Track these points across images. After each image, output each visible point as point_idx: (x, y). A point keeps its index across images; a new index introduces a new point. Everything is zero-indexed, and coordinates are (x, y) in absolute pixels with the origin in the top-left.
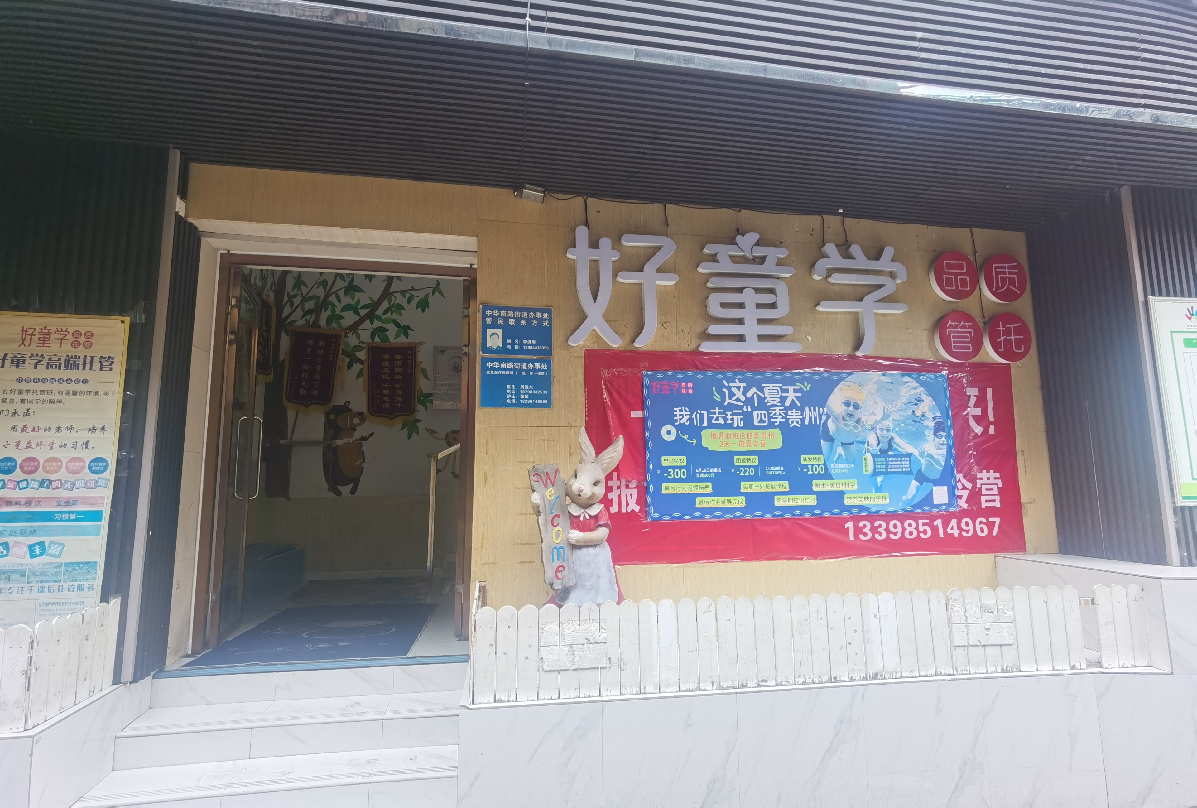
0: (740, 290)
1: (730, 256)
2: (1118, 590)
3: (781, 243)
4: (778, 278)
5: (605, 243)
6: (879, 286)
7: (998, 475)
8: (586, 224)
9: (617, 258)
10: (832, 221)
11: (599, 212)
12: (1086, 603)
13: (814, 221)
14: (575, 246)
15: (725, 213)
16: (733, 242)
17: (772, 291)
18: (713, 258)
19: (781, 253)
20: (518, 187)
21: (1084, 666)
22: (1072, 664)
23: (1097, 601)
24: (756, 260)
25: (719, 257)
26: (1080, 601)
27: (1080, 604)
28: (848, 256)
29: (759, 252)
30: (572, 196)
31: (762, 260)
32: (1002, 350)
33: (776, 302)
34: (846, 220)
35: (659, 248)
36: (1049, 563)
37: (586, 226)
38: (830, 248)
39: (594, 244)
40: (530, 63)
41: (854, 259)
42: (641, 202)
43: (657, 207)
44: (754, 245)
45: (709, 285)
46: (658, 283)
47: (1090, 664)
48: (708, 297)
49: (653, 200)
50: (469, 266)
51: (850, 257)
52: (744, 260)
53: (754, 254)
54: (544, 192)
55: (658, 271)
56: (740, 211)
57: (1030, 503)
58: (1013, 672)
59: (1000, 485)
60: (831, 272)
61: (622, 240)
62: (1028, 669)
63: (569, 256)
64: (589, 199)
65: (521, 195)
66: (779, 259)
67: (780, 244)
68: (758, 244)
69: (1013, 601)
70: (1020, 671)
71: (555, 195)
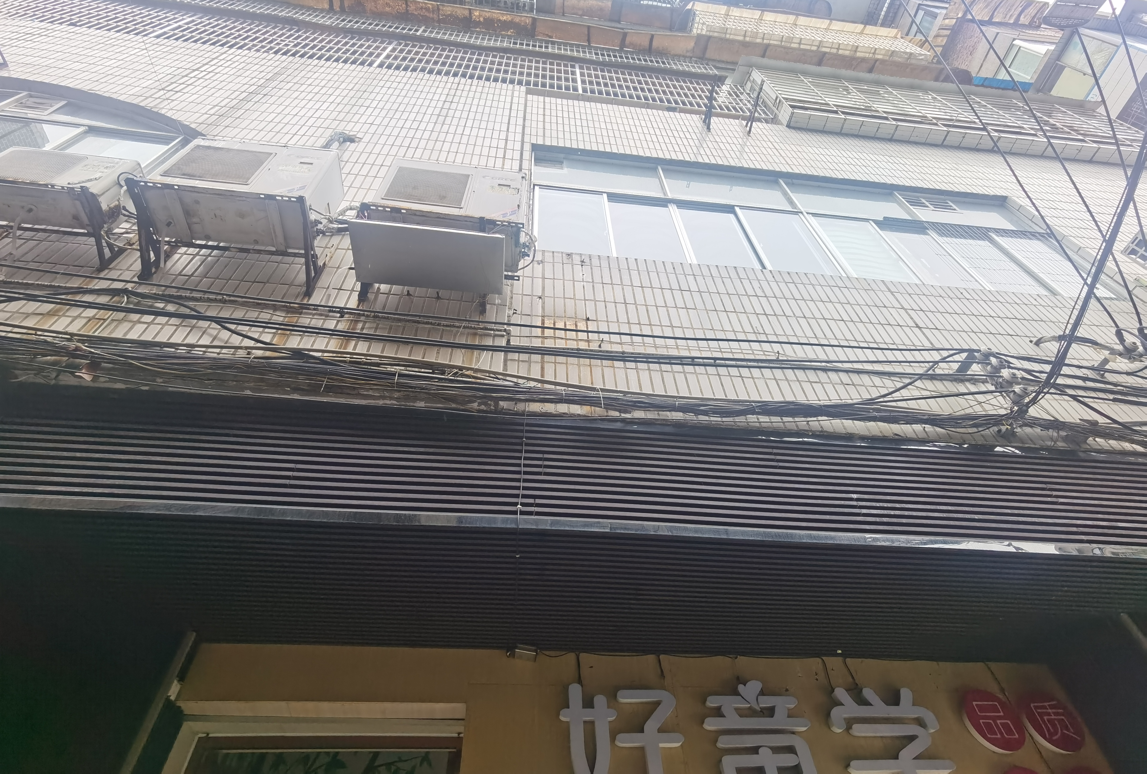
0: (755, 750)
1: (736, 709)
3: (787, 690)
4: (793, 733)
5: (600, 700)
6: (912, 738)
8: (580, 681)
9: (614, 718)
10: (834, 663)
11: (592, 667)
13: (814, 663)
14: (568, 707)
15: (721, 661)
16: (736, 693)
17: (791, 750)
18: (718, 712)
19: (791, 703)
20: (510, 648)
24: (764, 711)
25: (724, 710)
28: (863, 702)
29: (766, 702)
30: (564, 653)
31: (770, 712)
33: (799, 763)
34: (848, 660)
35: (658, 703)
37: (579, 683)
38: (840, 693)
39: (588, 703)
40: (520, 540)
41: (871, 705)
42: (634, 654)
43: (651, 658)
44: (759, 695)
45: (720, 745)
46: (661, 745)
48: (721, 760)
49: (646, 652)
50: (456, 735)
51: (866, 703)
52: (751, 713)
53: (761, 706)
54: (536, 651)
55: (660, 730)
56: (736, 658)
60: (850, 723)
61: (618, 697)
63: (562, 718)
64: (581, 654)
65: (513, 655)
66: (789, 710)
67: (785, 692)
68: (762, 693)
71: (547, 653)
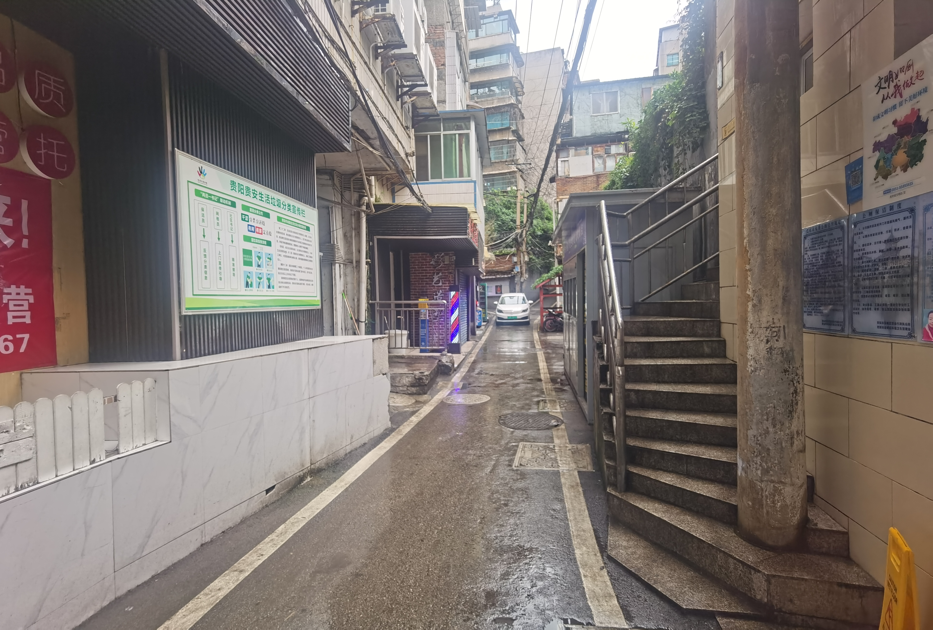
2: (137, 385)
7: (30, 291)
12: (110, 401)
21: (103, 457)
22: (92, 459)
23: (119, 398)
26: (104, 401)
27: (104, 403)
32: (43, 163)
36: (79, 372)
47: (109, 453)
57: (64, 318)
58: (29, 486)
59: (32, 300)
62: (47, 478)
69: (34, 414)
70: (38, 483)
